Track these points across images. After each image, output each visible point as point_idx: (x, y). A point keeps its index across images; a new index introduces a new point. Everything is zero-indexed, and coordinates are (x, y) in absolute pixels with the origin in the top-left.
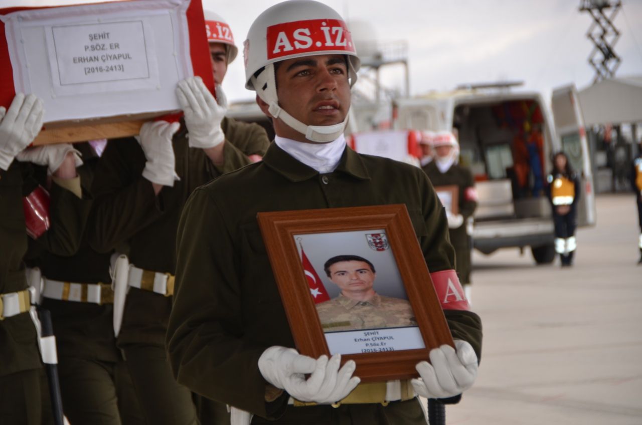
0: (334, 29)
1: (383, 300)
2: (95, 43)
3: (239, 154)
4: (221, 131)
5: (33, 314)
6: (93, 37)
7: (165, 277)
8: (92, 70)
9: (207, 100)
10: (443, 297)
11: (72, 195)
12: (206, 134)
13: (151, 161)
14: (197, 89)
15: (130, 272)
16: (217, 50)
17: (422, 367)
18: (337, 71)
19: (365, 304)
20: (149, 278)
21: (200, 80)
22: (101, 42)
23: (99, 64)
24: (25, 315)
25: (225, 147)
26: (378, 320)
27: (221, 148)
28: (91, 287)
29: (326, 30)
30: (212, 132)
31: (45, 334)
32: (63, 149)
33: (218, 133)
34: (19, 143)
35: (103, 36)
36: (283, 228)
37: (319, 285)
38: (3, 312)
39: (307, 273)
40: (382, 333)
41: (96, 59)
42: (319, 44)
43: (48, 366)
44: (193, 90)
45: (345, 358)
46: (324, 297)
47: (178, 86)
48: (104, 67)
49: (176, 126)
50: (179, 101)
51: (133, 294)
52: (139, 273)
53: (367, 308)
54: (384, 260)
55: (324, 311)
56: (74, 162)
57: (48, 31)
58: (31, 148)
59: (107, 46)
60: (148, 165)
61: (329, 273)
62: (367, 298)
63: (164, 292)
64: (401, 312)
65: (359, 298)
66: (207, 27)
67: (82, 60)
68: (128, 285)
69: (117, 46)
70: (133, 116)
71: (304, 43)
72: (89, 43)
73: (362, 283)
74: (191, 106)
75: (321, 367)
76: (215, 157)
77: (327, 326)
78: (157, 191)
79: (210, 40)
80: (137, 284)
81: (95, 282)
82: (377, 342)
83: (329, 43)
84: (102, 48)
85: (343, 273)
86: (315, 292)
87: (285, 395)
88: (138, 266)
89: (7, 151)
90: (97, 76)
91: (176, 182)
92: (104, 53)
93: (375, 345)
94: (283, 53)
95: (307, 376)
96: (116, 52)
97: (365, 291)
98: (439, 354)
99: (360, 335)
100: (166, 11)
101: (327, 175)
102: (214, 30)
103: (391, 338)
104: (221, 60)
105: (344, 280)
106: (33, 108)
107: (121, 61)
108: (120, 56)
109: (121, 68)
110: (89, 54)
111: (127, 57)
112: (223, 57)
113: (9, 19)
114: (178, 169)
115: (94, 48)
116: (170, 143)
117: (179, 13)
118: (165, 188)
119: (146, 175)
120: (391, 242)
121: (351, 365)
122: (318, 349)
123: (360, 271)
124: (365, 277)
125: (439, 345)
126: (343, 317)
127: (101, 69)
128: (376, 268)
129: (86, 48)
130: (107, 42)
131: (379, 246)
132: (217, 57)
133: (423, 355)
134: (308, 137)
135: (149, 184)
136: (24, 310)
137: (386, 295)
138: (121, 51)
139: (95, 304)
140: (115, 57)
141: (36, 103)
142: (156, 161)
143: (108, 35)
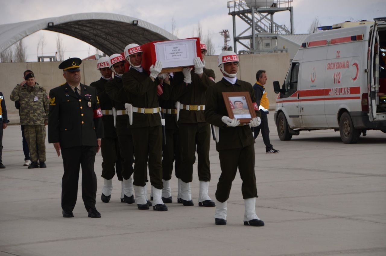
0: (235, 57)
2: (174, 49)
3: (206, 76)
4: (202, 70)
5: (160, 113)
6: (174, 48)
7: (189, 106)
8: (174, 56)
9: (200, 63)
10: (254, 107)
11: (168, 85)
12: (199, 71)
13: (185, 77)
14: (198, 60)
15: (180, 105)
16: (202, 51)
17: (251, 121)
18: (235, 64)
19: (241, 110)
20: (185, 106)
21: (199, 58)
22: (176, 49)
24: (158, 113)
25: (203, 74)
26: (243, 113)
27: (202, 74)
28: (168, 110)
29: (233, 57)
30: (201, 70)
31: (163, 118)
32: (166, 74)
33: (202, 71)
34: (158, 72)
35: (177, 48)
38: (153, 112)
40: (244, 115)
41: (175, 53)
42: (232, 60)
43: (163, 126)
44: (197, 60)
45: (238, 119)
46: (234, 108)
47: (194, 59)
49: (192, 69)
50: (194, 63)
51: (181, 111)
52: (182, 105)
54: (245, 102)
55: (234, 111)
56: (168, 77)
57: (164, 46)
58: (160, 74)
60: (185, 79)
61: (235, 104)
62: (241, 109)
63: (189, 110)
66: (201, 45)
67: (171, 53)
68: (180, 109)
69: (180, 50)
70: (183, 66)
71: (229, 59)
72: (173, 49)
74: (196, 64)
75: (233, 121)
76: (201, 76)
77: (234, 113)
78: (187, 85)
79: (201, 49)
80: (182, 108)
81: (169, 109)
83: (234, 59)
84: (176, 50)
85: (237, 104)
87: (226, 125)
88: (182, 104)
89: (156, 74)
90: (175, 57)
91: (191, 83)
92: (177, 52)
94: (225, 61)
95: (231, 122)
96: (179, 51)
97: (241, 107)
98: (254, 119)
99: (240, 115)
100: (191, 42)
101: (234, 84)
102: (202, 46)
104: (203, 53)
105: (237, 105)
106: (160, 64)
107: (180, 54)
108: (180, 52)
109: (180, 55)
111: (182, 53)
112: (204, 52)
113: (156, 44)
114: (192, 79)
115: (174, 51)
116: (190, 73)
117: (194, 42)
118: (189, 84)
119: (184, 81)
120: (246, 99)
121: (239, 120)
122: (232, 117)
123: (240, 104)
124: (241, 105)
125: (254, 117)
126: (237, 112)
127: (176, 56)
128: (243, 103)
129: (173, 51)
130: (177, 49)
131: (244, 99)
132: (202, 52)
133: (251, 119)
134: (230, 76)
135: (185, 83)
136: (158, 112)
138: (181, 51)
139: (170, 114)
141: (160, 62)
142: (187, 77)
143: (178, 47)
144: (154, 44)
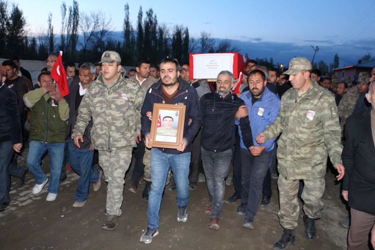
1: (172, 129)
2: (211, 62)
8: (210, 68)
19: (168, 129)
22: (213, 62)
23: (212, 67)
35: (213, 61)
36: (158, 108)
37: (160, 123)
39: (159, 119)
48: (213, 68)
53: (168, 130)
54: (176, 119)
57: (202, 59)
59: (214, 63)
61: (163, 120)
62: (169, 128)
64: (174, 132)
65: (167, 127)
67: (208, 66)
69: (216, 63)
72: (210, 62)
73: (169, 124)
77: (158, 133)
82: (167, 139)
84: (213, 63)
85: (166, 121)
86: (159, 124)
90: (211, 69)
92: (213, 64)
93: (166, 139)
96: (215, 64)
97: (169, 126)
100: (229, 56)
103: (170, 138)
107: (217, 67)
108: (216, 65)
109: (216, 68)
110: (210, 64)
111: (218, 66)
113: (195, 56)
117: (232, 56)
120: (180, 114)
123: (170, 121)
124: (170, 122)
126: (162, 132)
128: (174, 121)
129: (209, 63)
137: (174, 128)
140: (215, 66)
143: (215, 60)
144: (193, 55)
